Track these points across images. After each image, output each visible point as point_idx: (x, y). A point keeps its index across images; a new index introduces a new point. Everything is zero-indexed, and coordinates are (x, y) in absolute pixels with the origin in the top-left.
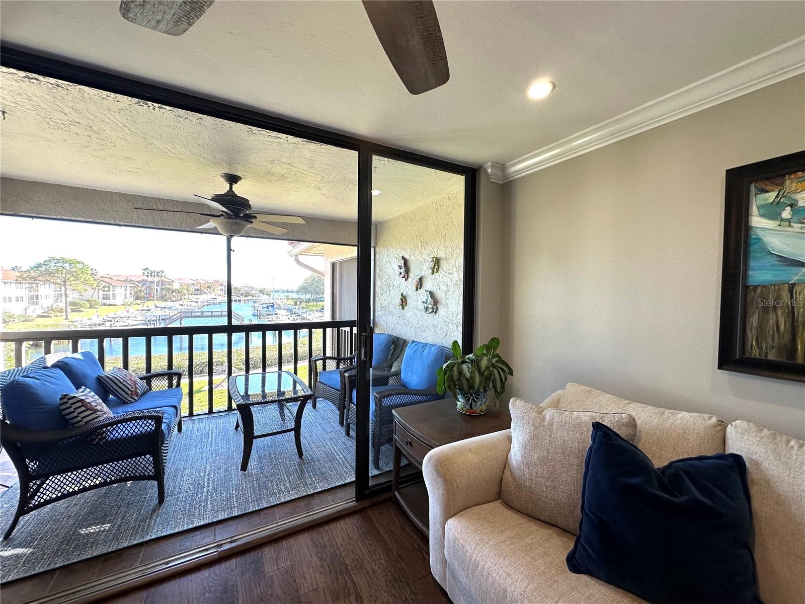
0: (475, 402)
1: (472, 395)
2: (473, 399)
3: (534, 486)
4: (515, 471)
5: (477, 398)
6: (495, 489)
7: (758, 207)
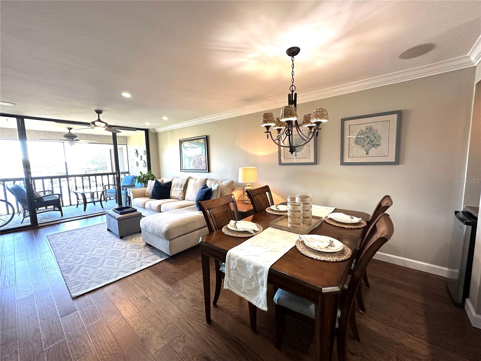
7: (182, 146)
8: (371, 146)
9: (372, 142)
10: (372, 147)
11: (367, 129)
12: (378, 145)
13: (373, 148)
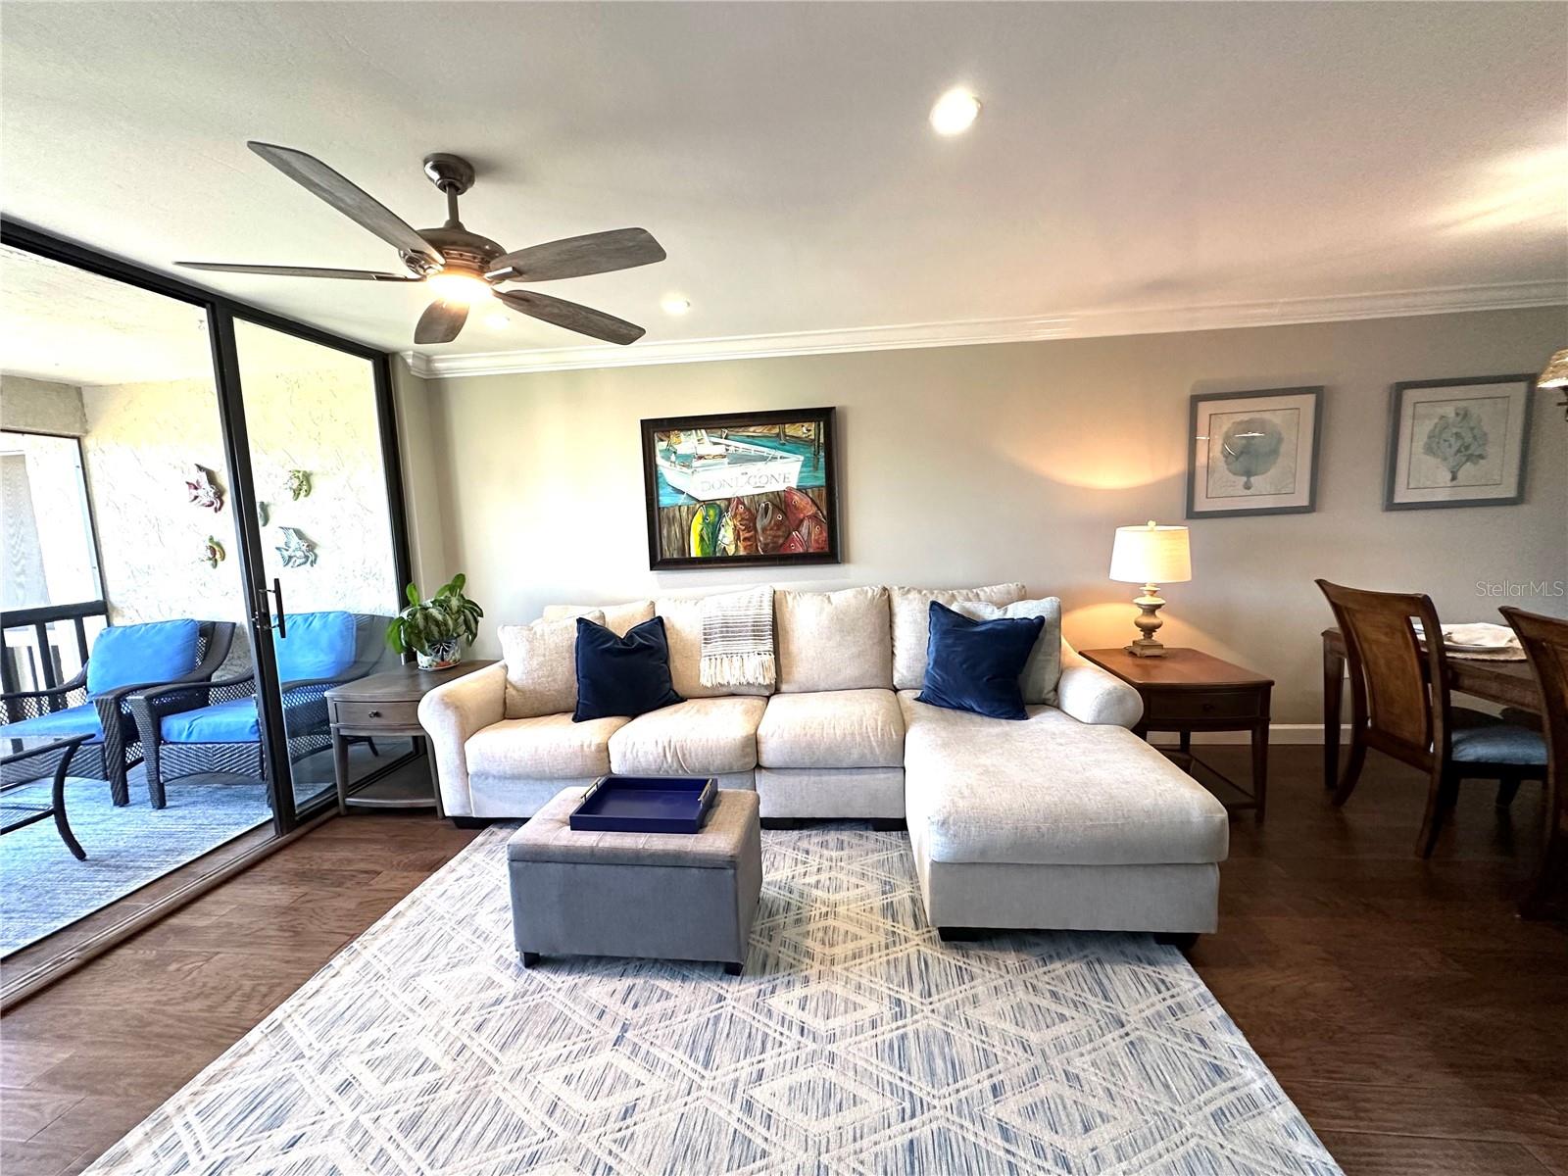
0: (447, 651)
1: (441, 645)
2: (444, 649)
3: (537, 687)
4: (519, 684)
5: (448, 647)
6: (500, 710)
7: (660, 451)
8: (1464, 459)
9: (1467, 448)
10: (1467, 460)
11: (1457, 414)
12: (1481, 457)
13: (1468, 463)
